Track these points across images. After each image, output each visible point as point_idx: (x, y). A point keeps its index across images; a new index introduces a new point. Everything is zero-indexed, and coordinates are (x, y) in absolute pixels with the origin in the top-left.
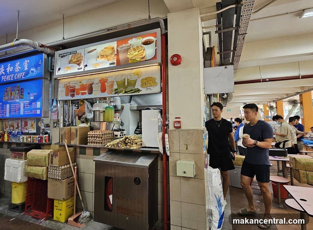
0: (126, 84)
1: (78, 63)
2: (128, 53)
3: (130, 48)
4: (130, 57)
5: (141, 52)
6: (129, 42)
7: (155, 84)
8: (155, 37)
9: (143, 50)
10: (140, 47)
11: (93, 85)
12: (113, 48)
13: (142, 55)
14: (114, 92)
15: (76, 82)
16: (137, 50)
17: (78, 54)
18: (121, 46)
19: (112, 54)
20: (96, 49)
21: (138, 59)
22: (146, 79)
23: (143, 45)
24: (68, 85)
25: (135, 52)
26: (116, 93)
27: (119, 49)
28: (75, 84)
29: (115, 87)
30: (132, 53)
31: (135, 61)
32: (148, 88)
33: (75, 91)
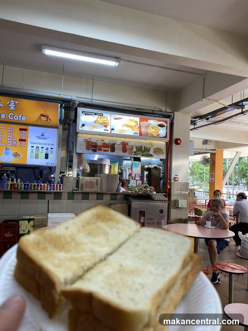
0: (143, 150)
1: (104, 125)
2: (148, 129)
3: (149, 126)
4: (149, 132)
5: (157, 130)
6: (148, 121)
7: (163, 153)
8: (167, 124)
9: (158, 130)
10: (156, 127)
11: (115, 145)
12: (136, 122)
13: (158, 133)
14: (133, 154)
15: (98, 140)
16: (154, 129)
17: (104, 117)
18: (143, 122)
19: (135, 126)
20: (122, 118)
21: (155, 135)
22: (157, 148)
23: (158, 126)
24: (89, 140)
25: (153, 130)
26: (135, 155)
27: (141, 124)
28: (97, 141)
29: (135, 150)
30: (151, 130)
31: (152, 136)
32: (158, 155)
33: (97, 147)
